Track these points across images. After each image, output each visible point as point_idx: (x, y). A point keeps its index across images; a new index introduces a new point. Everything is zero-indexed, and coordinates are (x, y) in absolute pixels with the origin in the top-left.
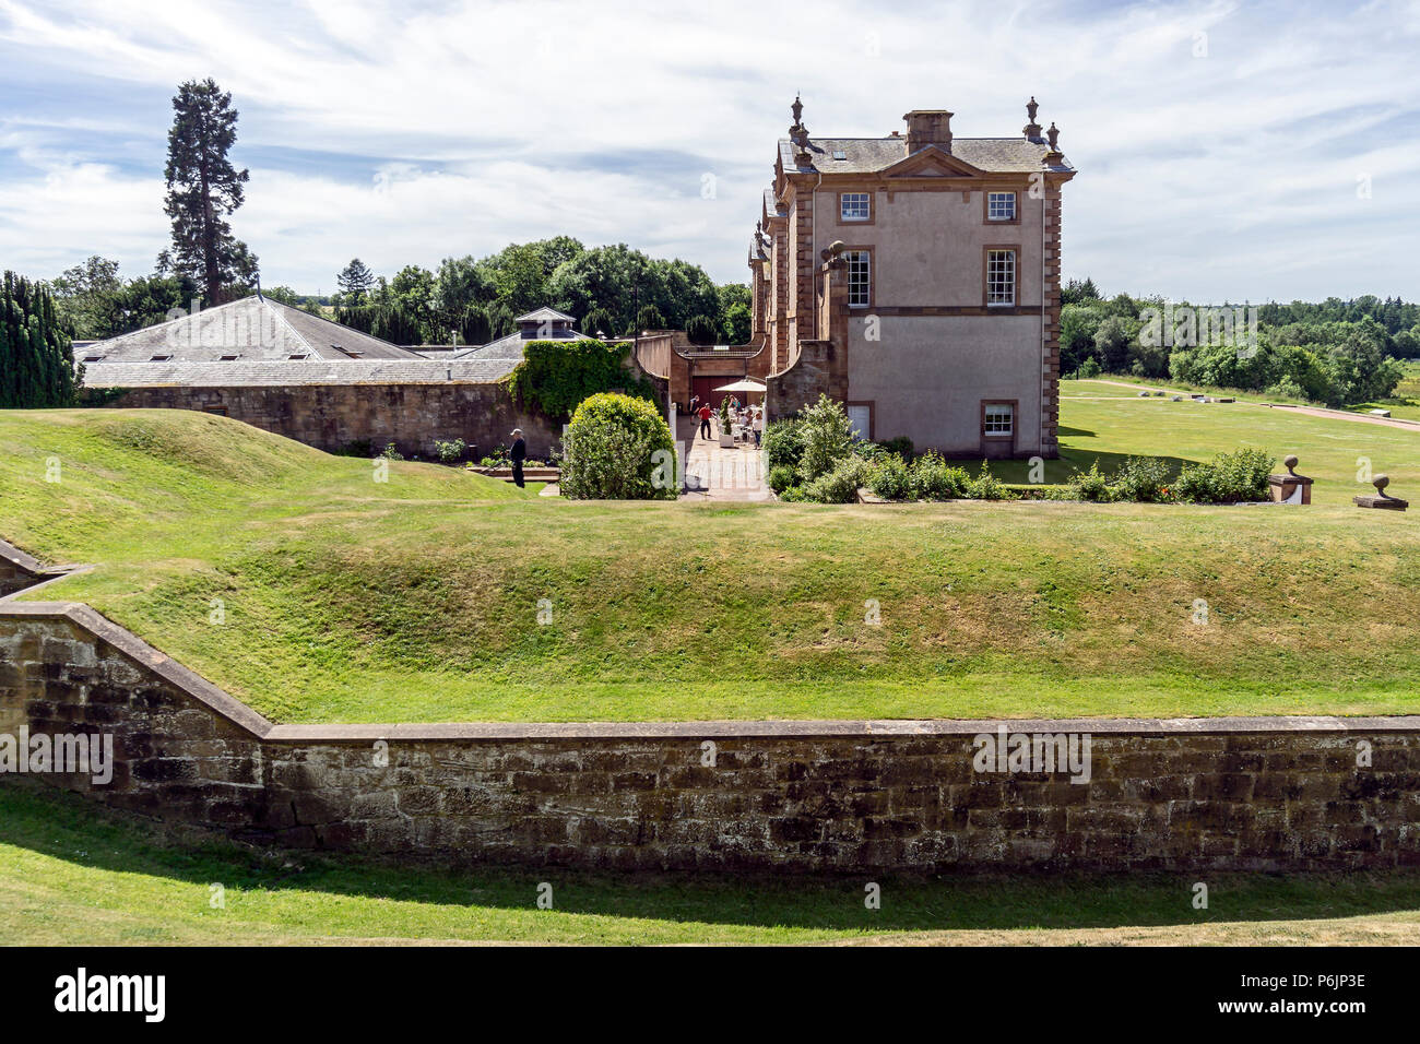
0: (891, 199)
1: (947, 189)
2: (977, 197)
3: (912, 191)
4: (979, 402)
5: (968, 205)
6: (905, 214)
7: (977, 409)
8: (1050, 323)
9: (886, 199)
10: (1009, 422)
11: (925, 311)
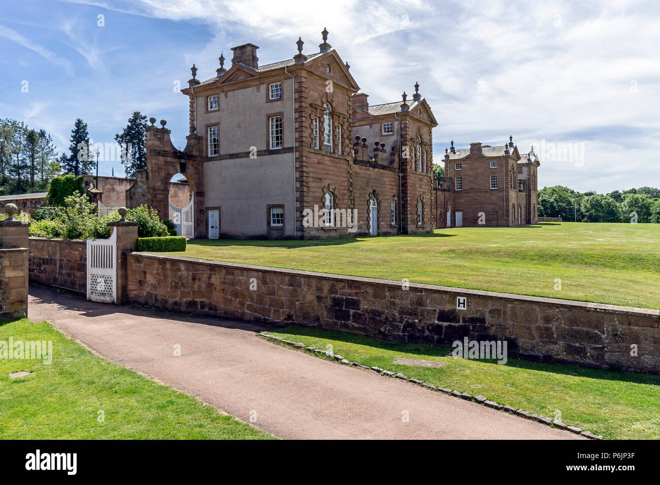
0: (226, 96)
1: (249, 86)
2: (263, 88)
3: (235, 90)
4: (266, 206)
5: (258, 93)
6: (232, 103)
7: (265, 210)
8: (298, 156)
9: (224, 96)
10: (280, 218)
11: (240, 155)
